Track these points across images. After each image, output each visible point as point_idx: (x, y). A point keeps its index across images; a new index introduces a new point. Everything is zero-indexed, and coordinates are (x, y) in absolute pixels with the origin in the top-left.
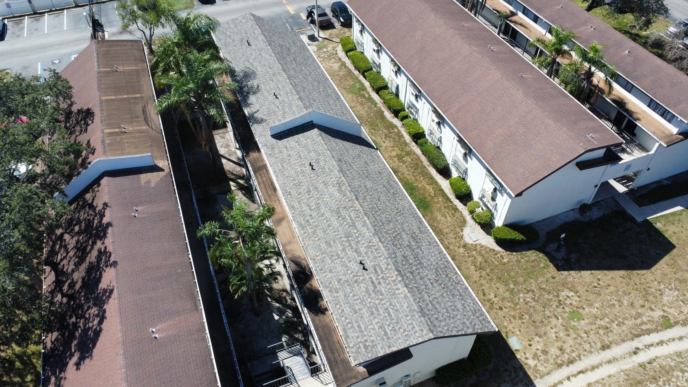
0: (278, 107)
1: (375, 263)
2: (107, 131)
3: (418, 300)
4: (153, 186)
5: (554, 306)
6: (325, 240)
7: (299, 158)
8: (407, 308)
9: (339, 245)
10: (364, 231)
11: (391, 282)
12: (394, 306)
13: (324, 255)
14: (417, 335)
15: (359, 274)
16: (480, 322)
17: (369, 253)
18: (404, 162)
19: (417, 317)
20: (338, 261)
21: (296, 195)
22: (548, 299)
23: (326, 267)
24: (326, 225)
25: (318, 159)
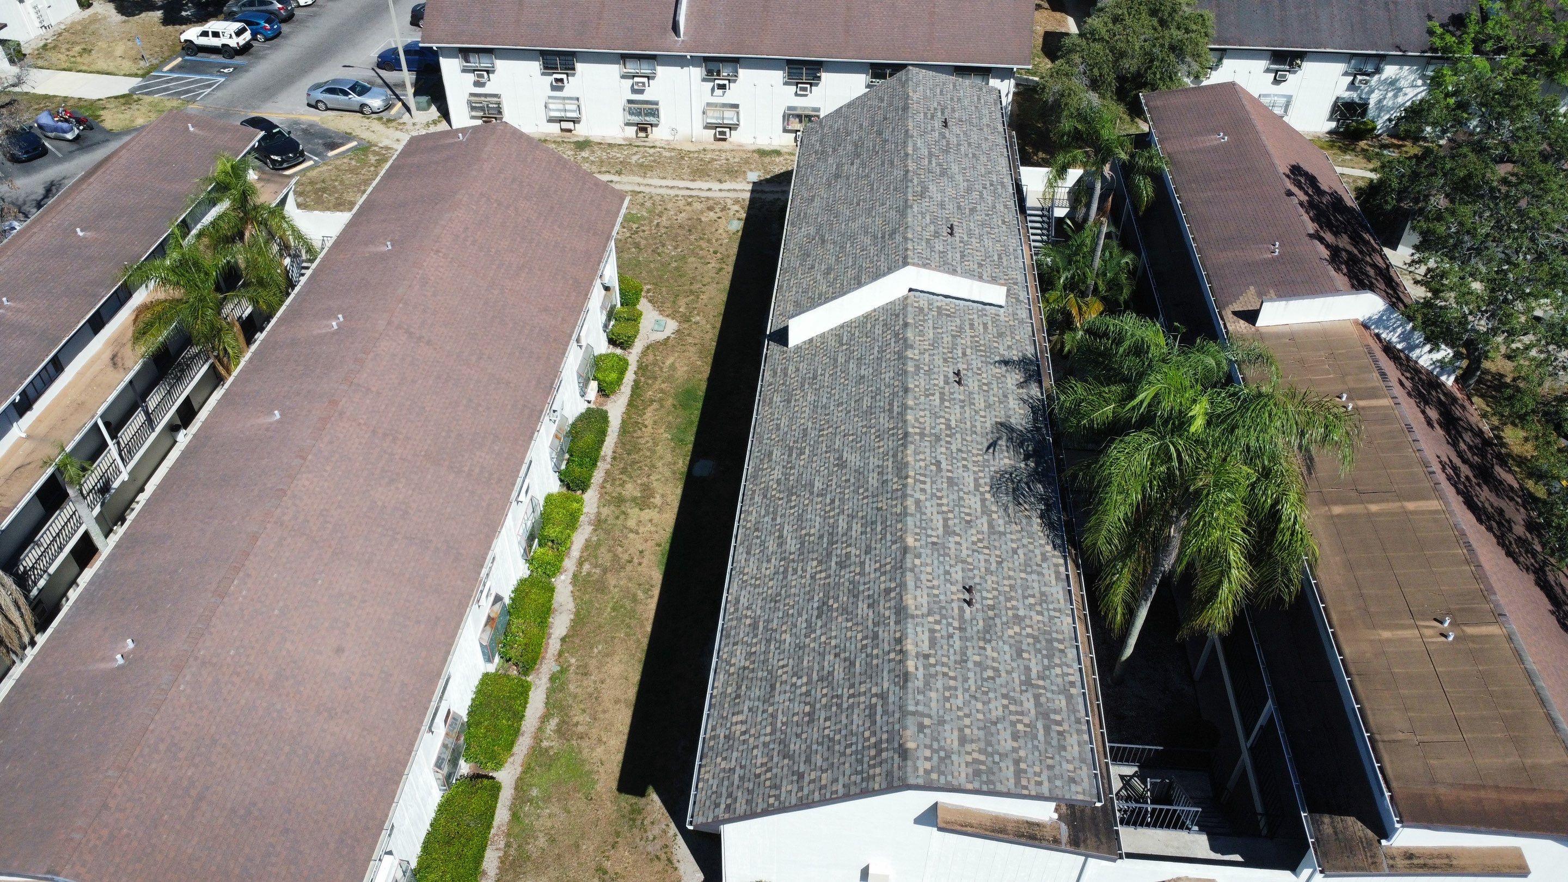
1: (928, 120)
4: (1252, 288)
8: (919, 87)
11: (922, 104)
15: (954, 123)
17: (929, 129)
20: (972, 141)
25: (935, 237)
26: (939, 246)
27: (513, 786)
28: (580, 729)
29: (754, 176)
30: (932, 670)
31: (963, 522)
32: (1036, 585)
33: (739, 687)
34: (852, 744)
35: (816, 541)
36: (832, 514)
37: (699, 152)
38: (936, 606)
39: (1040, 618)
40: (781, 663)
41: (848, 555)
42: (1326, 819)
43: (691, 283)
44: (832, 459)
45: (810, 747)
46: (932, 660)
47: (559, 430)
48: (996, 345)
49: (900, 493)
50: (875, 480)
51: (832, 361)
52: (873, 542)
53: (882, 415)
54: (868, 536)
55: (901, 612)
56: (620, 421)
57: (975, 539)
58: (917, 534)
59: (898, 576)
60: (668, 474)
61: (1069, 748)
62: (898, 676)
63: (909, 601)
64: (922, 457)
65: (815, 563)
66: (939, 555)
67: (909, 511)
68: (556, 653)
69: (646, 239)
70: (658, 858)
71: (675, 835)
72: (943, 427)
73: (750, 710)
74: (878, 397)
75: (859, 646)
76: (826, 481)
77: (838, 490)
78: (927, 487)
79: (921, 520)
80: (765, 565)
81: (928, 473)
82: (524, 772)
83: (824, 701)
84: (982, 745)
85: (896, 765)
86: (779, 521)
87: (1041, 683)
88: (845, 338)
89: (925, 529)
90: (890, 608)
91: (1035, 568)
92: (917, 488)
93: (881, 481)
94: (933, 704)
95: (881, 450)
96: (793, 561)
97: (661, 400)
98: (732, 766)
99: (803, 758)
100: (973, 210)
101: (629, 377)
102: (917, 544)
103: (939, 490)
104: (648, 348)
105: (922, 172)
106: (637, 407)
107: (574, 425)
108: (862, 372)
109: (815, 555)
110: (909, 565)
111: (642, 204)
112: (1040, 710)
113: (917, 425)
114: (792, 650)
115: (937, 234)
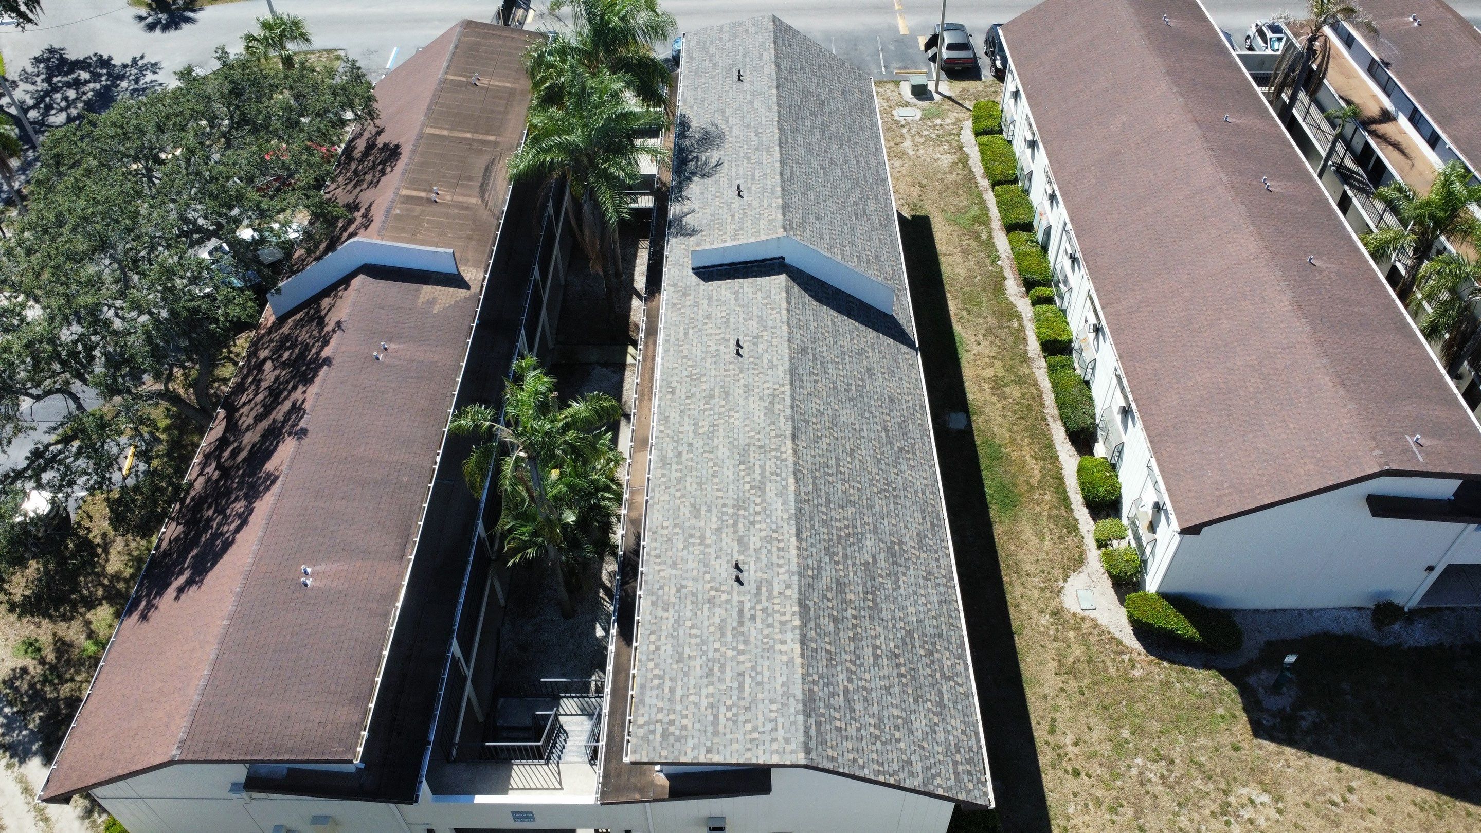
0: (733, 216)
1: (765, 576)
2: (405, 192)
3: (816, 677)
4: (435, 311)
5: (1207, 812)
6: (692, 501)
7: (723, 327)
8: (783, 685)
9: (714, 519)
10: (774, 506)
11: (777, 624)
12: (757, 673)
13: (676, 530)
14: (775, 746)
15: (723, 588)
16: (956, 774)
17: (764, 551)
18: (1002, 397)
19: (792, 710)
20: (697, 550)
21: (684, 397)
22: (1198, 791)
23: (669, 553)
24: (711, 471)
25: (757, 337)
49: (782, 118)
53: (798, 175)
59: (780, 82)
63: (774, 68)
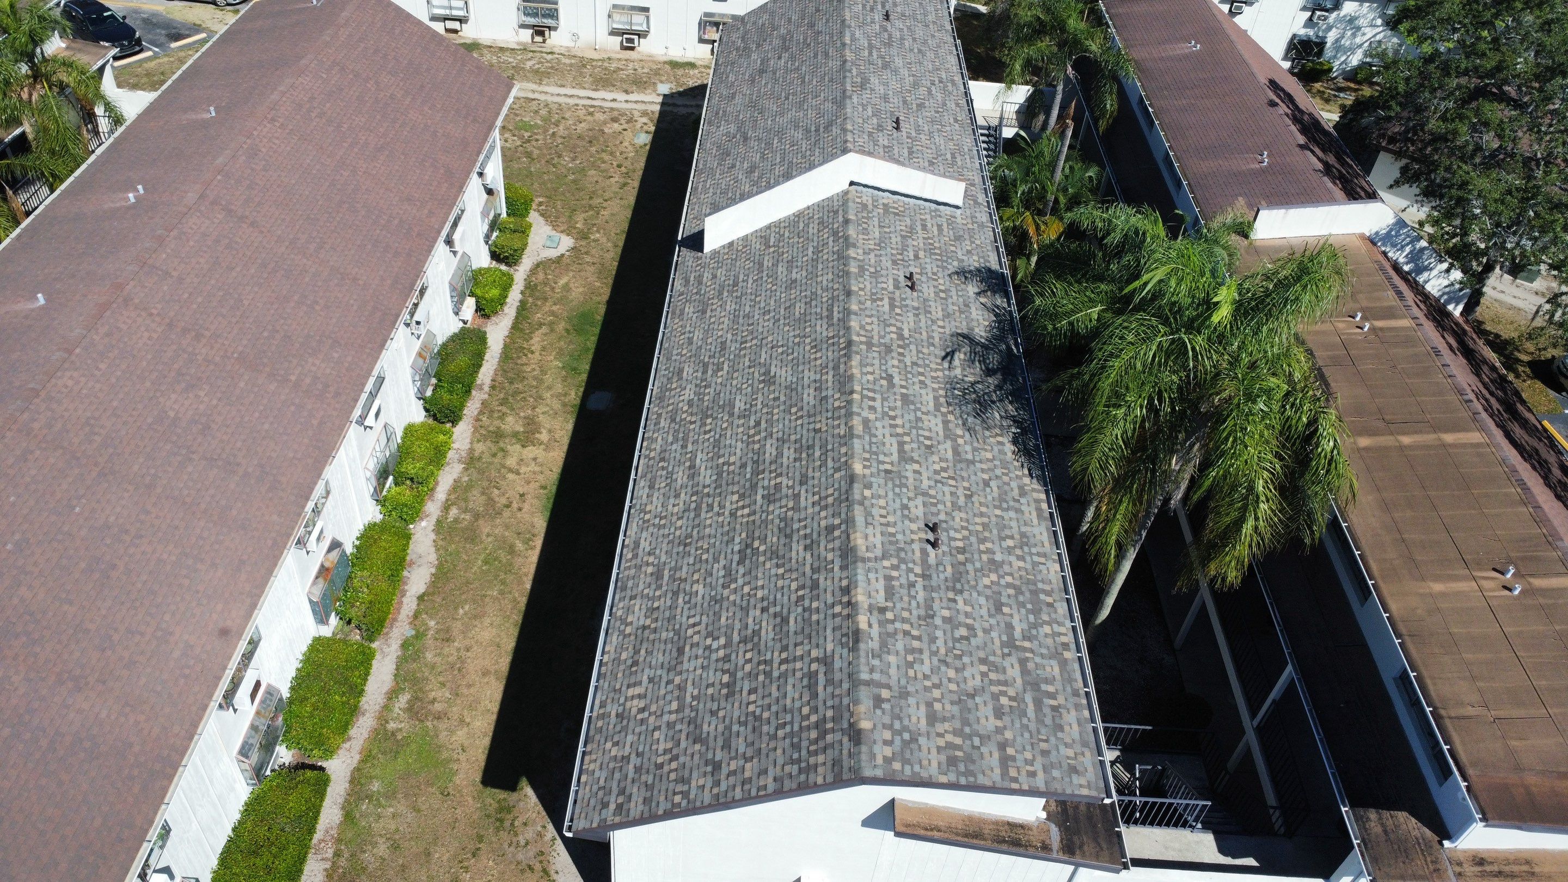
25: (878, 130)
26: (883, 140)
27: (348, 778)
28: (438, 707)
29: (664, 89)
30: (890, 628)
31: (923, 448)
32: (1014, 524)
33: (636, 652)
34: (785, 724)
35: (737, 471)
36: (757, 438)
37: (603, 60)
38: (893, 547)
39: (1021, 564)
40: (691, 621)
41: (778, 487)
42: (1372, 814)
43: (591, 198)
44: (756, 375)
45: (728, 728)
46: (889, 615)
47: (424, 347)
48: (953, 248)
49: (843, 411)
50: (811, 398)
51: (757, 266)
52: (810, 470)
53: (819, 322)
54: (804, 463)
55: (848, 554)
56: (501, 346)
57: (937, 467)
58: (866, 460)
59: (844, 510)
60: (557, 405)
61: (1067, 728)
62: (847, 635)
63: (859, 540)
64: (870, 369)
65: (735, 497)
66: (895, 486)
67: (856, 432)
68: (411, 614)
69: (539, 148)
70: (530, 867)
71: (554, 839)
72: (894, 336)
73: (651, 680)
74: (814, 303)
75: (794, 597)
76: (749, 401)
77: (765, 410)
78: (878, 404)
79: (871, 443)
80: (672, 501)
81: (877, 388)
82: (362, 761)
83: (748, 668)
84: (957, 724)
85: (845, 752)
86: (690, 448)
87: (1027, 644)
88: (772, 240)
89: (876, 454)
90: (833, 550)
91: (1012, 503)
92: (865, 406)
93: (818, 398)
94: (893, 671)
95: (819, 362)
96: (708, 495)
97: (551, 324)
98: (626, 754)
99: (720, 742)
100: (921, 106)
101: (514, 296)
102: (867, 472)
103: (893, 409)
104: (538, 265)
105: (862, 63)
106: (522, 330)
107: (444, 346)
108: (794, 276)
109: (736, 489)
110: (857, 496)
111: (536, 112)
112: (1028, 678)
113: (862, 332)
114: (706, 605)
115: (880, 128)
